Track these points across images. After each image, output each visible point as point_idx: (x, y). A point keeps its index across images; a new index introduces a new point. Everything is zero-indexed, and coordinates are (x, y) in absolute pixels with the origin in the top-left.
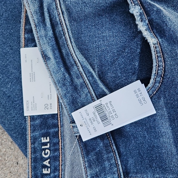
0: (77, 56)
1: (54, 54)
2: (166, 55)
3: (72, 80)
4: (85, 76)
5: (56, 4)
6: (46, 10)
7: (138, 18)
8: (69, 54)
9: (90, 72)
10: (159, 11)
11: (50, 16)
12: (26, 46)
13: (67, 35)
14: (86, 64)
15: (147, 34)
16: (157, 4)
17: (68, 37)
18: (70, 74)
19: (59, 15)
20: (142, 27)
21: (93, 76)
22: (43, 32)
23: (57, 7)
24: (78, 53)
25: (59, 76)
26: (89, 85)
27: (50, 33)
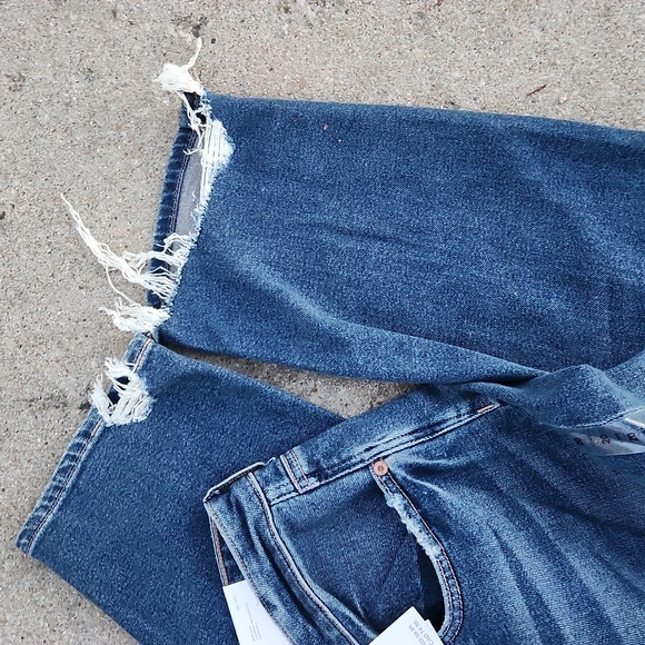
0: (318, 596)
1: (281, 598)
2: (459, 571)
3: (321, 634)
4: (340, 624)
5: (267, 519)
6: (252, 530)
7: (403, 514)
8: (304, 595)
9: (347, 617)
10: (432, 495)
11: (260, 539)
12: (232, 580)
13: (293, 566)
14: (336, 603)
15: (423, 539)
16: (427, 481)
17: (295, 569)
18: (314, 625)
19: (273, 535)
20: (413, 526)
21: (353, 623)
22: (255, 566)
23: (268, 523)
24: (319, 591)
25: (299, 631)
26: (351, 637)
27: (267, 565)
